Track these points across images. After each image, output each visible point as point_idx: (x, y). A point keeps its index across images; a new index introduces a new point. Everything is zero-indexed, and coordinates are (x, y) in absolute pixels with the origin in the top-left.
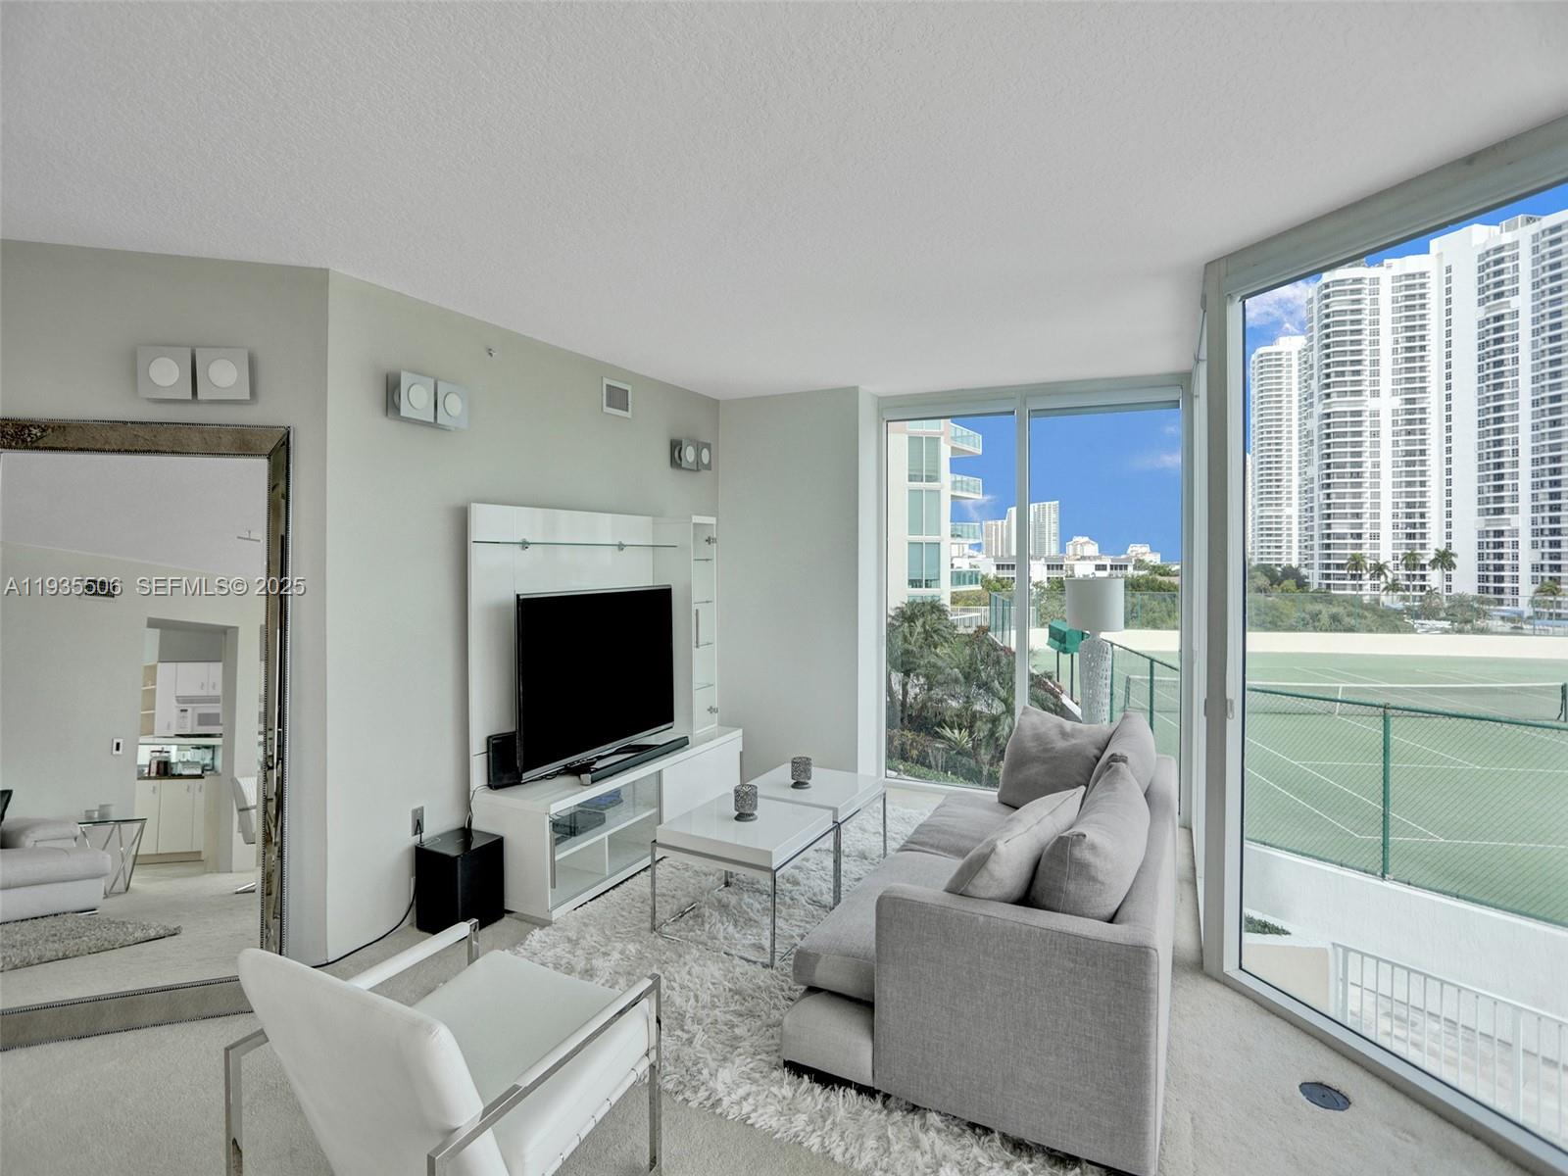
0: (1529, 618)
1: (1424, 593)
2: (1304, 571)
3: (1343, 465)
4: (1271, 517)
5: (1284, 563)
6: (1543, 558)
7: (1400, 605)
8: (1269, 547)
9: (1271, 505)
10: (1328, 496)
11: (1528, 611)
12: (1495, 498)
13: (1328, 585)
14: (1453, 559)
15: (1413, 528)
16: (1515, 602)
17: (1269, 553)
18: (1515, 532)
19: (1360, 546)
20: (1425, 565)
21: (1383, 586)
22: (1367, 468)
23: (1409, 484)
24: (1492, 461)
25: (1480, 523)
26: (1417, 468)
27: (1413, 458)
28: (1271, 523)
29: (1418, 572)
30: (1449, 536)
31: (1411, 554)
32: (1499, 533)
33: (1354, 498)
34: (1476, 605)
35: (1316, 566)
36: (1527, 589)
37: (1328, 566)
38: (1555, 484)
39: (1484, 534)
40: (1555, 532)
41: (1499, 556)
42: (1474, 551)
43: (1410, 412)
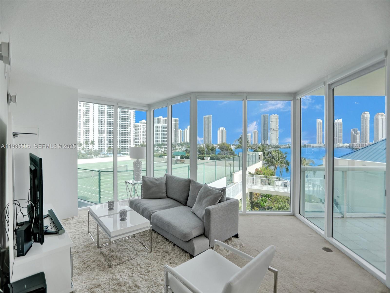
0: (106, 154)
1: (89, 150)
6: (108, 142)
7: (84, 153)
11: (106, 153)
12: (101, 130)
14: (94, 142)
15: (87, 135)
16: (104, 151)
18: (104, 137)
20: (89, 144)
21: (81, 148)
23: (86, 126)
24: (101, 123)
25: (98, 135)
26: (88, 123)
27: (87, 121)
29: (88, 145)
30: (93, 138)
31: (87, 141)
32: (102, 138)
34: (98, 152)
36: (106, 148)
38: (110, 129)
39: (99, 138)
40: (110, 138)
41: (102, 142)
42: (98, 141)
43: (87, 111)
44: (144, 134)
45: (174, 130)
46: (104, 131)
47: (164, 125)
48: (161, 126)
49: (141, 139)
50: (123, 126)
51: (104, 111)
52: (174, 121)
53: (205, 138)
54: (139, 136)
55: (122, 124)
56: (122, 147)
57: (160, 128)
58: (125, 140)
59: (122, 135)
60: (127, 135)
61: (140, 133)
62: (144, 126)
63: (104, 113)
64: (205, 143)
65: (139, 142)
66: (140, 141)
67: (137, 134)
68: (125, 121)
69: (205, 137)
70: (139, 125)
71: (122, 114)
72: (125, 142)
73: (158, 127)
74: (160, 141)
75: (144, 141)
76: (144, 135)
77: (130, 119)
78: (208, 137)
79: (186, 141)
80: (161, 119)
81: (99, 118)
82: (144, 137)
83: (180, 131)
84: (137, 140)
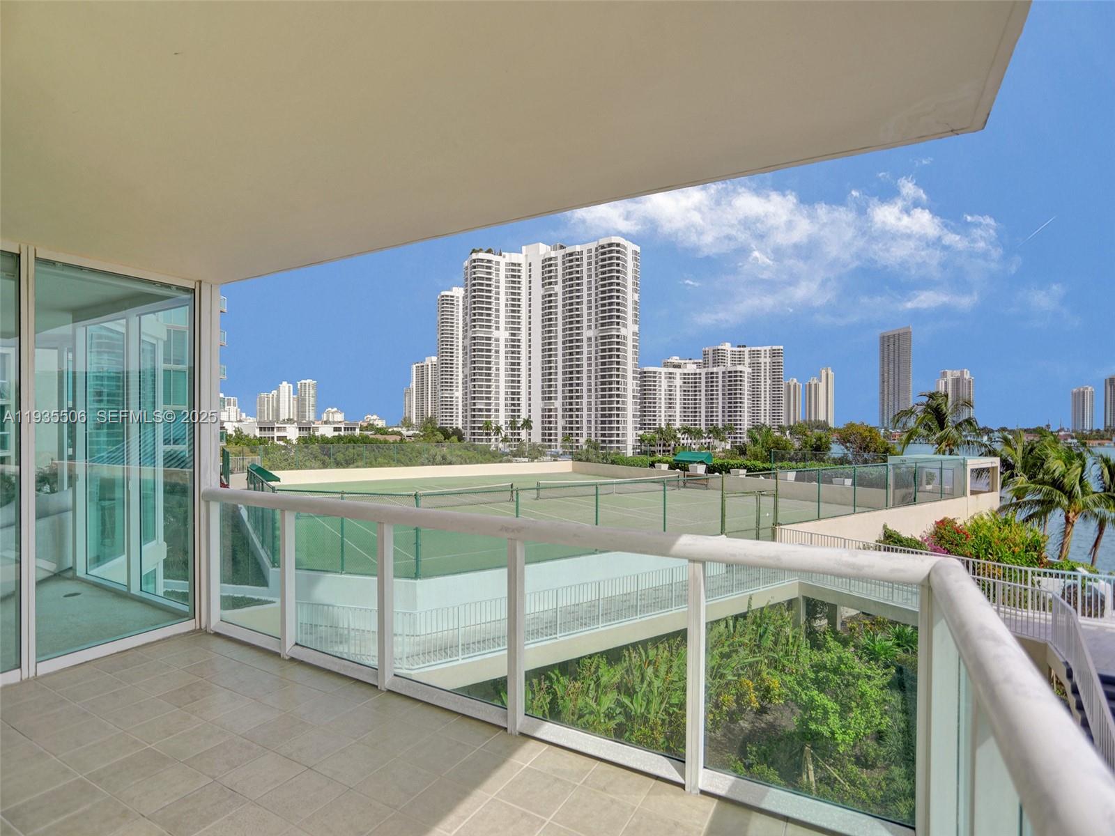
0: (561, 454)
1: (518, 443)
2: (463, 431)
3: (481, 368)
4: (447, 397)
5: (454, 426)
6: (566, 423)
7: (508, 449)
8: (446, 416)
9: (447, 390)
10: (474, 386)
11: (560, 451)
12: (548, 391)
13: (474, 439)
14: (531, 423)
15: (514, 405)
16: (556, 447)
17: (446, 420)
18: (556, 410)
19: (489, 416)
20: (519, 427)
21: (501, 439)
22: (493, 371)
23: (513, 381)
24: (547, 371)
25: (541, 404)
26: (516, 373)
27: (514, 366)
28: (447, 401)
29: (516, 431)
30: (530, 411)
31: (513, 421)
32: (550, 410)
33: (487, 388)
34: (540, 449)
35: (468, 428)
36: (560, 440)
37: (474, 428)
38: (571, 385)
39: (544, 410)
40: (571, 410)
41: (550, 422)
42: (540, 420)
43: (513, 341)
44: (670, 399)
45: (769, 382)
46: (556, 392)
47: (733, 369)
48: (724, 373)
49: (663, 414)
50: (605, 378)
51: (556, 337)
52: (768, 355)
53: (886, 408)
54: (657, 405)
55: (601, 372)
56: (603, 435)
57: (720, 379)
58: (610, 416)
59: (602, 401)
60: (615, 402)
61: (660, 394)
62: (670, 373)
63: (556, 343)
64: (886, 425)
65: (657, 422)
66: (660, 420)
67: (650, 398)
68: (611, 363)
69: (886, 404)
70: (655, 373)
71: (603, 344)
72: (611, 422)
73: (715, 375)
74: (720, 418)
75: (670, 420)
76: (672, 401)
77: (625, 358)
78: (896, 403)
79: (813, 419)
80: (724, 350)
81: (543, 357)
82: (670, 407)
83: (795, 385)
84: (650, 416)
